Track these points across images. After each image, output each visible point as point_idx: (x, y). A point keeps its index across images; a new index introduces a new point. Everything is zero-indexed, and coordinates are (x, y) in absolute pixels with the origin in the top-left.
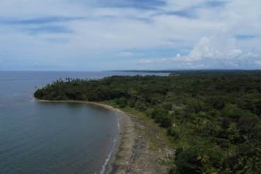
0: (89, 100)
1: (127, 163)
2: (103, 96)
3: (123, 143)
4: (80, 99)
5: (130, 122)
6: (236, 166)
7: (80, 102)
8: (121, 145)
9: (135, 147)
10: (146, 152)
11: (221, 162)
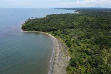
0: (43, 31)
1: (57, 62)
2: (48, 30)
3: (56, 54)
4: (39, 31)
5: (58, 44)
6: (85, 65)
7: (39, 32)
8: (55, 55)
9: (59, 56)
10: (63, 58)
11: (82, 63)
